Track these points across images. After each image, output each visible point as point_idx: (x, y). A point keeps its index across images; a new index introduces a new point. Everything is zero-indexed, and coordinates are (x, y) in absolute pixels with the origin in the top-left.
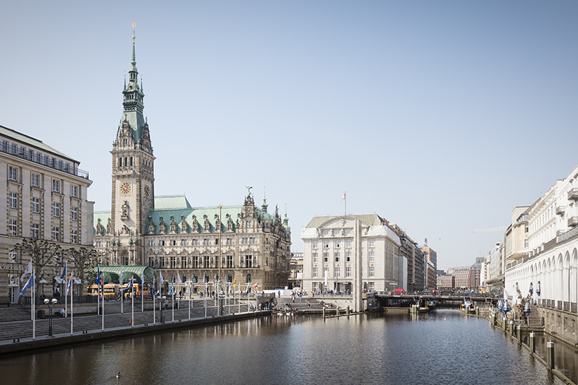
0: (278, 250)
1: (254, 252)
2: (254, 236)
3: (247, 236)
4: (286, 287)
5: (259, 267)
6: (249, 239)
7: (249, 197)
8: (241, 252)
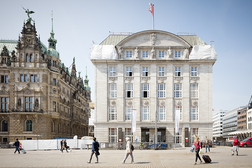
0: (75, 100)
1: (36, 92)
2: (35, 73)
3: (26, 73)
4: (76, 137)
5: (42, 111)
6: (28, 76)
7: (29, 23)
8: (18, 92)
